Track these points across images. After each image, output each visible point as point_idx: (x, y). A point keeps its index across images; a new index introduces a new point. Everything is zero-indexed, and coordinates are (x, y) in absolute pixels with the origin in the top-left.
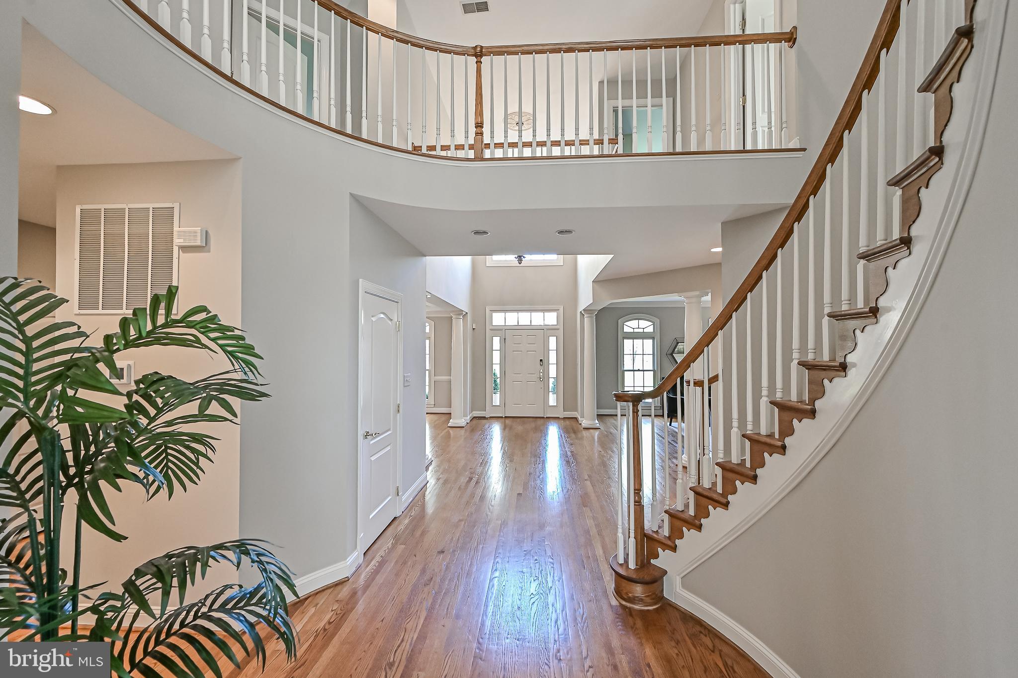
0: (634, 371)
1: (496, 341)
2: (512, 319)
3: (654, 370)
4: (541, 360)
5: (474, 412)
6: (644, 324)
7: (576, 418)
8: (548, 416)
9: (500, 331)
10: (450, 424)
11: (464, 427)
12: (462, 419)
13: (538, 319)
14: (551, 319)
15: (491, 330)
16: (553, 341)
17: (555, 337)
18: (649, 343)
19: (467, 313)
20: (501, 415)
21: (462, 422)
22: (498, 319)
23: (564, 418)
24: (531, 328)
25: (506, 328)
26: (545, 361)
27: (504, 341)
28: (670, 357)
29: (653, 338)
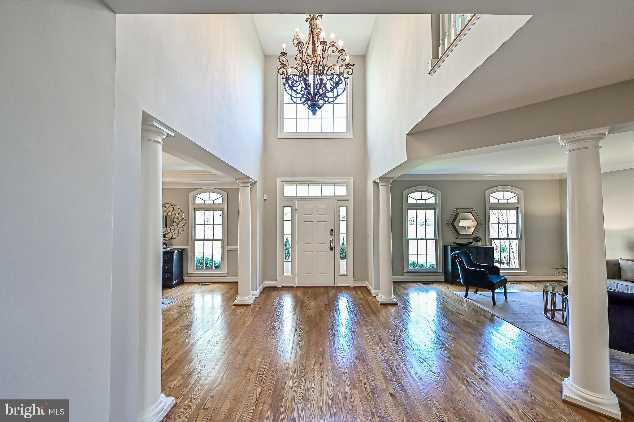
0: (417, 239)
1: (288, 211)
2: (303, 191)
3: (435, 239)
4: (332, 230)
5: (265, 282)
6: (426, 195)
7: (366, 287)
8: (339, 285)
9: (291, 201)
10: (236, 302)
11: (250, 305)
12: (249, 295)
13: (328, 190)
14: (341, 190)
15: (282, 200)
16: (343, 211)
17: (345, 208)
18: (430, 213)
19: (256, 182)
20: (292, 285)
21: (250, 299)
22: (289, 191)
23: (354, 287)
24: (322, 199)
25: (297, 198)
26: (335, 232)
27: (294, 212)
28: (451, 226)
29: (435, 209)
